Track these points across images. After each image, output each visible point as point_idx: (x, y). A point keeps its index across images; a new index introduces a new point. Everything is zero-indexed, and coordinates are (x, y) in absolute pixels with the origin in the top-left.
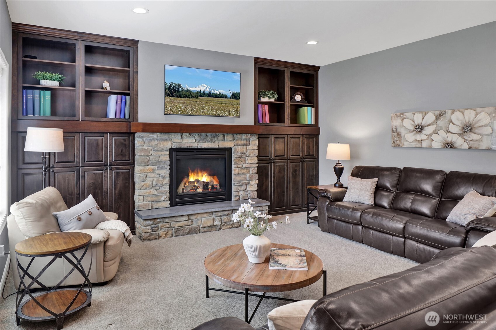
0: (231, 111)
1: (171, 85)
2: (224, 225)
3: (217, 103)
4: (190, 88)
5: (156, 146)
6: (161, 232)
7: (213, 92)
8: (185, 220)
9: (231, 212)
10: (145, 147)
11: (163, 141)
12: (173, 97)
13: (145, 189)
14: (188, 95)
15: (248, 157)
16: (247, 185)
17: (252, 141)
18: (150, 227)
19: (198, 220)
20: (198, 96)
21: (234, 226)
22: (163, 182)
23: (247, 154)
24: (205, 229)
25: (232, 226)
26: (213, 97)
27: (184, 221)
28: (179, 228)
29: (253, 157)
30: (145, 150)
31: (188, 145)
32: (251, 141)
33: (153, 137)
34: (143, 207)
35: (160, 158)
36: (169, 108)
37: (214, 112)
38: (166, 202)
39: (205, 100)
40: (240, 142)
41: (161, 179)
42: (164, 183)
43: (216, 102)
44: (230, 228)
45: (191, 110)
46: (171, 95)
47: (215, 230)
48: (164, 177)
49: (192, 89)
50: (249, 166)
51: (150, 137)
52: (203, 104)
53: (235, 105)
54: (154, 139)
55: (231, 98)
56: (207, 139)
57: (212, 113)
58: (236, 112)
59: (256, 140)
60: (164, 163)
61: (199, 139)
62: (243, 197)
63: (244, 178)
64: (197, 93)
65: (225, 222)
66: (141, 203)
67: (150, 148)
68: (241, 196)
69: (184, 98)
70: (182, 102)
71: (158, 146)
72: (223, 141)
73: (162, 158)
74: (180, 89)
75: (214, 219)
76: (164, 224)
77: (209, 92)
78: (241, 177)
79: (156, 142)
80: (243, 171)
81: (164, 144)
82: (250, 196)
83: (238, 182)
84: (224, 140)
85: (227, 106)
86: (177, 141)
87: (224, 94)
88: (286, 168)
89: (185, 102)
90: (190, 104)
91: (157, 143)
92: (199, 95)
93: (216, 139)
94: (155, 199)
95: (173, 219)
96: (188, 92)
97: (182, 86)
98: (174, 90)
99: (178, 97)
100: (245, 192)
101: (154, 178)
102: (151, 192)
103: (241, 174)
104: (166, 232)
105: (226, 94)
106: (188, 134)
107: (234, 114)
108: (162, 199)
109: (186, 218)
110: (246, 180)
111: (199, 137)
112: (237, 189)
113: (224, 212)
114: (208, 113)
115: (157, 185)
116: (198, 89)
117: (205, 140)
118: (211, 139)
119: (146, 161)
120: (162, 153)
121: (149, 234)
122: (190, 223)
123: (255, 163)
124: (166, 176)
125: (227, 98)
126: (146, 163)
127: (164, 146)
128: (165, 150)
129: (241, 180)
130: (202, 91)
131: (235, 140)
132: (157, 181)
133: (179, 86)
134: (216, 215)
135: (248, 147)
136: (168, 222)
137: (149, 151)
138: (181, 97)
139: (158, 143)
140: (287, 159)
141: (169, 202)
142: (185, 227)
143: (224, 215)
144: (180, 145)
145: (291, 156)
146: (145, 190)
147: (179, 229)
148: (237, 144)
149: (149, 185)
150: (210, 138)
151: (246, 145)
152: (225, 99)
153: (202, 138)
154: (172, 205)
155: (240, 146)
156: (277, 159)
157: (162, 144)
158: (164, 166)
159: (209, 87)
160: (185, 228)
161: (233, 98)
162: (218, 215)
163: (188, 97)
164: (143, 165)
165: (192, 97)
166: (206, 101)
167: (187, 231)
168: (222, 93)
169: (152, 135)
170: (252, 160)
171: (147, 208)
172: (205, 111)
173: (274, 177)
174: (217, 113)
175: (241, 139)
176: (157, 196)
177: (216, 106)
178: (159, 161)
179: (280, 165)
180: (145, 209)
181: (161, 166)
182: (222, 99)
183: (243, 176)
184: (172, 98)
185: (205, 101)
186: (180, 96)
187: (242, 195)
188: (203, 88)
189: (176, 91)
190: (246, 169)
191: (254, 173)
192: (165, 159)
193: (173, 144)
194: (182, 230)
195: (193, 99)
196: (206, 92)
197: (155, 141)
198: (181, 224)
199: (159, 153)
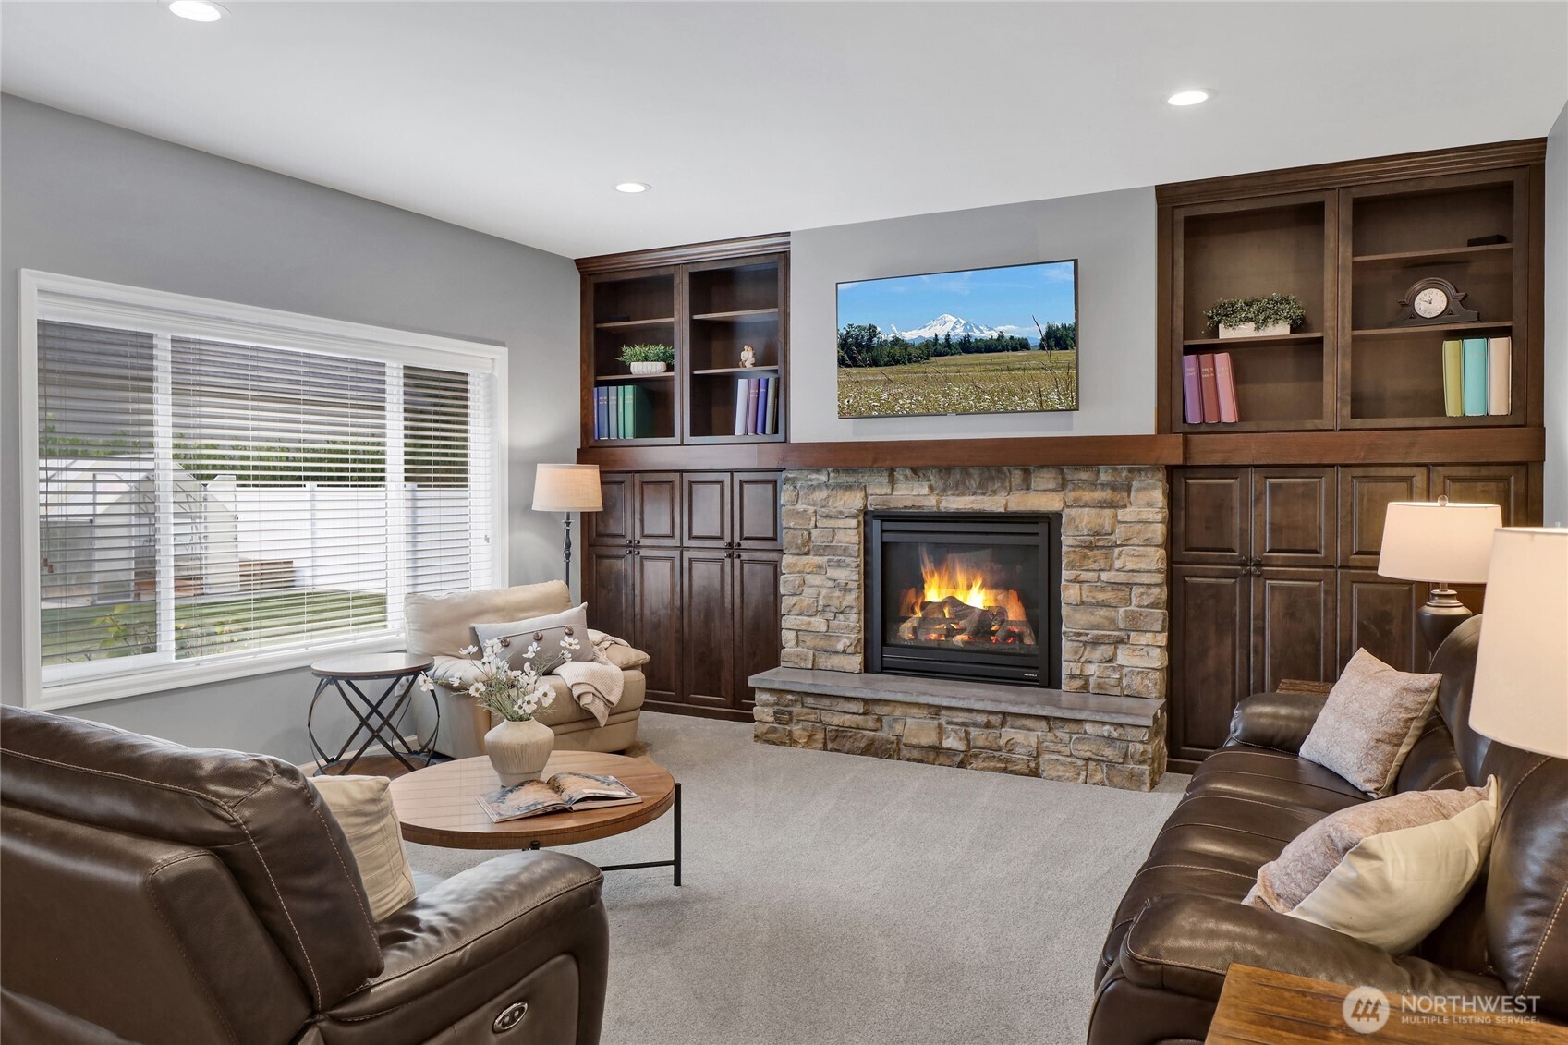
0: (1048, 394)
1: (848, 332)
2: (976, 756)
3: (993, 371)
4: (903, 333)
5: (824, 503)
6: (797, 730)
7: (976, 334)
8: (855, 711)
9: (999, 720)
10: (800, 507)
11: (841, 492)
12: (857, 366)
13: (800, 615)
14: (900, 354)
15: (1121, 549)
16: (1120, 646)
17: (1139, 490)
18: (771, 710)
19: (895, 720)
20: (928, 356)
21: (1011, 767)
22: (841, 602)
23: (1119, 535)
24: (915, 754)
25: (1004, 765)
26: (978, 351)
27: (854, 714)
28: (843, 731)
29: (1142, 548)
30: (798, 513)
31: (909, 504)
32: (1133, 489)
33: (819, 480)
34: (793, 659)
35: (836, 537)
36: (846, 401)
37: (984, 401)
38: (851, 656)
39: (954, 365)
40: (1087, 496)
41: (837, 594)
42: (845, 603)
43: (992, 367)
44: (995, 770)
45: (909, 401)
46: (849, 363)
47: (948, 762)
48: (845, 589)
49: (908, 336)
50: (1122, 578)
51: (811, 480)
52: (947, 379)
53: (1059, 368)
54: (819, 486)
55: (1042, 347)
56: (967, 482)
57: (978, 404)
58: (1066, 394)
59: (1154, 488)
60: (844, 549)
61: (940, 484)
62: (1099, 685)
63: (1106, 618)
64: (926, 345)
65: (981, 748)
66: (792, 649)
67: (811, 509)
68: (1092, 680)
69: (886, 365)
70: (882, 380)
71: (830, 504)
72: (1022, 492)
73: (840, 535)
74: (875, 340)
75: (940, 726)
76: (805, 709)
77: (965, 338)
78: (1092, 614)
79: (824, 493)
80: (1101, 596)
81: (846, 498)
82: (1129, 686)
83: (1082, 631)
84: (1028, 488)
85: (1032, 378)
86: (878, 491)
87: (1016, 336)
88: (1325, 600)
89: (891, 377)
90: (906, 382)
91: (825, 496)
92: (932, 351)
93: (997, 485)
94: (821, 644)
95: (826, 702)
96: (897, 348)
97: (879, 329)
98: (858, 345)
99: (870, 366)
100: (1107, 668)
101: (821, 589)
102: (810, 623)
103: (1092, 605)
104: (808, 731)
105: (1025, 337)
106: (908, 472)
107: (1061, 403)
108: (840, 647)
109: (859, 708)
110: (1112, 628)
111: (941, 478)
112: (1076, 652)
113: (974, 714)
114: (963, 406)
115: (828, 609)
116: (928, 334)
117: (961, 487)
118: (981, 486)
119: (800, 542)
120: (840, 523)
121: (768, 725)
122: (871, 724)
123: (1149, 571)
124: (849, 586)
125: (1028, 349)
126: (800, 548)
127: (844, 505)
128: (847, 515)
129: (1094, 626)
130: (942, 338)
131: (1070, 486)
132: (828, 597)
133: (872, 331)
134: (949, 719)
135: (1120, 512)
136: (814, 708)
137: (808, 516)
138: (877, 366)
139: (828, 496)
140: (1332, 567)
141: (859, 659)
142: (857, 731)
143: (975, 725)
144: (884, 502)
145: (1358, 553)
146: (800, 617)
147: (843, 734)
148: (1075, 500)
149: (809, 607)
150: (978, 481)
151: (1112, 505)
152: (1020, 353)
153: (951, 482)
154: (867, 667)
155: (1087, 509)
156: (1274, 563)
157: (841, 499)
158: (843, 558)
159: (963, 322)
160: (858, 733)
161: (1050, 348)
162: (955, 720)
163: (897, 362)
164: (794, 551)
165: (910, 361)
166: (955, 368)
167: (862, 745)
168: (1007, 335)
169: (814, 476)
170: (1136, 559)
171: (803, 665)
172: (954, 400)
173: (1261, 631)
174: (995, 403)
175: (1093, 485)
176: (827, 636)
177: (991, 380)
178: (834, 544)
179: (1290, 588)
180: (797, 666)
181: (836, 558)
182: (1011, 353)
183: (1103, 612)
184: (853, 370)
185: (952, 368)
186: (875, 363)
187: (1095, 678)
188: (946, 326)
189: (863, 347)
190: (1113, 590)
191: (1147, 606)
192: (848, 539)
193: (870, 498)
194: (850, 737)
195: (915, 365)
196: (954, 340)
197: (821, 490)
198: (848, 720)
199: (831, 523)
